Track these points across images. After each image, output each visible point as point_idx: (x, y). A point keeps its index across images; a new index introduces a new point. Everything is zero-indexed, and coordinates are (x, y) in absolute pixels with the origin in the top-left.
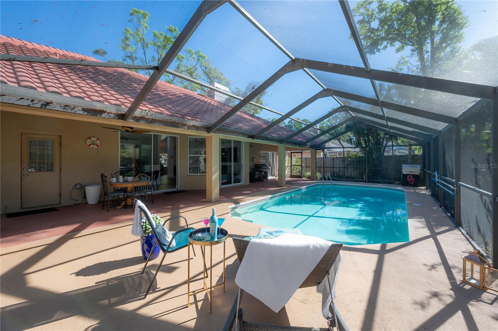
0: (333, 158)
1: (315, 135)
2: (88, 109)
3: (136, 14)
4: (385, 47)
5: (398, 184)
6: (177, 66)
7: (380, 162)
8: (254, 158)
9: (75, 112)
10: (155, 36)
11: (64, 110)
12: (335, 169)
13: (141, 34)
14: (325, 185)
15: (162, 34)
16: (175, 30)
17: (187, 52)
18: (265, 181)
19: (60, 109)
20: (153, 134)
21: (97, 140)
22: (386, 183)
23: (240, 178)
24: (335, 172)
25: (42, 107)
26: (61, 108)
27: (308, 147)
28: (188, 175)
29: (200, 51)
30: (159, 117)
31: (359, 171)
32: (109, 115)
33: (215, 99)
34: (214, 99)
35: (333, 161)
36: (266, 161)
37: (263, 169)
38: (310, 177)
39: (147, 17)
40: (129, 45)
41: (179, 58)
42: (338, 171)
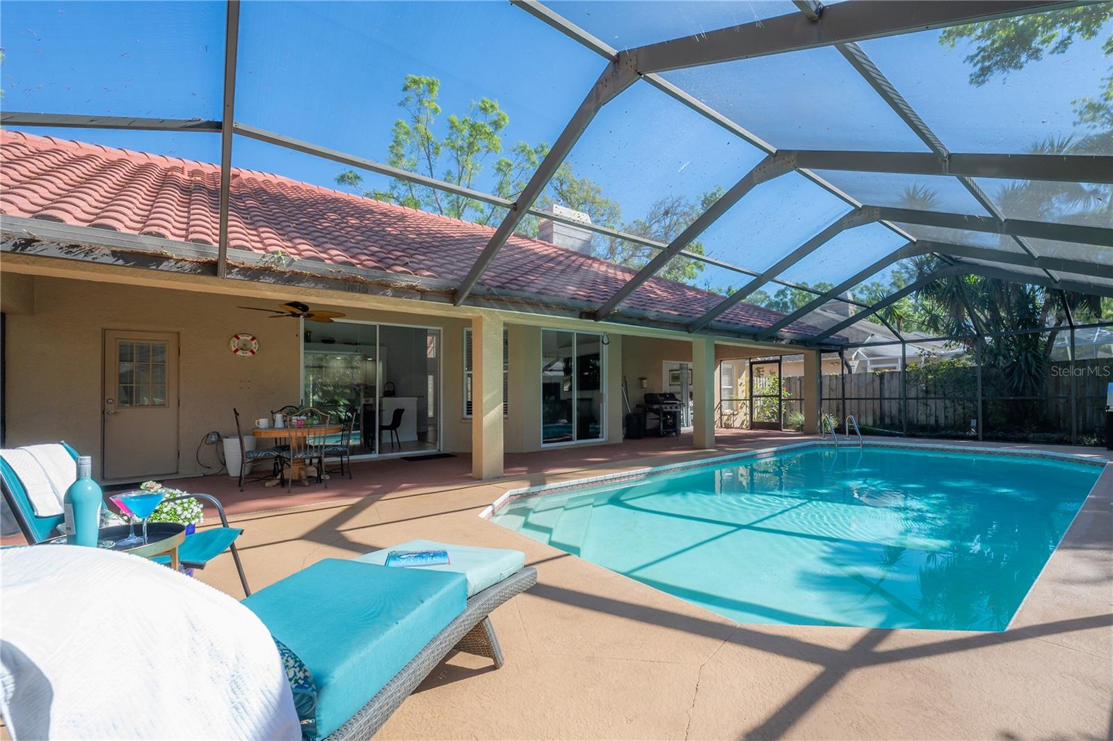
0: (882, 376)
1: (842, 319)
2: (126, 253)
3: (414, 87)
4: (1064, 44)
5: (1096, 445)
6: (497, 186)
7: (1036, 380)
8: (644, 379)
9: (95, 261)
10: (452, 127)
11: (68, 256)
12: (886, 403)
13: (421, 126)
14: (841, 445)
15: (466, 120)
16: (492, 106)
17: (517, 152)
18: (673, 436)
19: (57, 253)
20: (380, 326)
21: (253, 339)
22: (1049, 442)
23: (599, 428)
24: (887, 414)
25: (16, 249)
26: (61, 250)
27: (784, 342)
28: (464, 419)
29: (545, 144)
30: (311, 268)
31: (964, 408)
32: (179, 265)
33: (554, 244)
34: (552, 242)
35: (881, 383)
36: (682, 388)
37: (664, 406)
38: (802, 426)
39: (436, 88)
40: (403, 156)
41: (502, 167)
42: (895, 411)
